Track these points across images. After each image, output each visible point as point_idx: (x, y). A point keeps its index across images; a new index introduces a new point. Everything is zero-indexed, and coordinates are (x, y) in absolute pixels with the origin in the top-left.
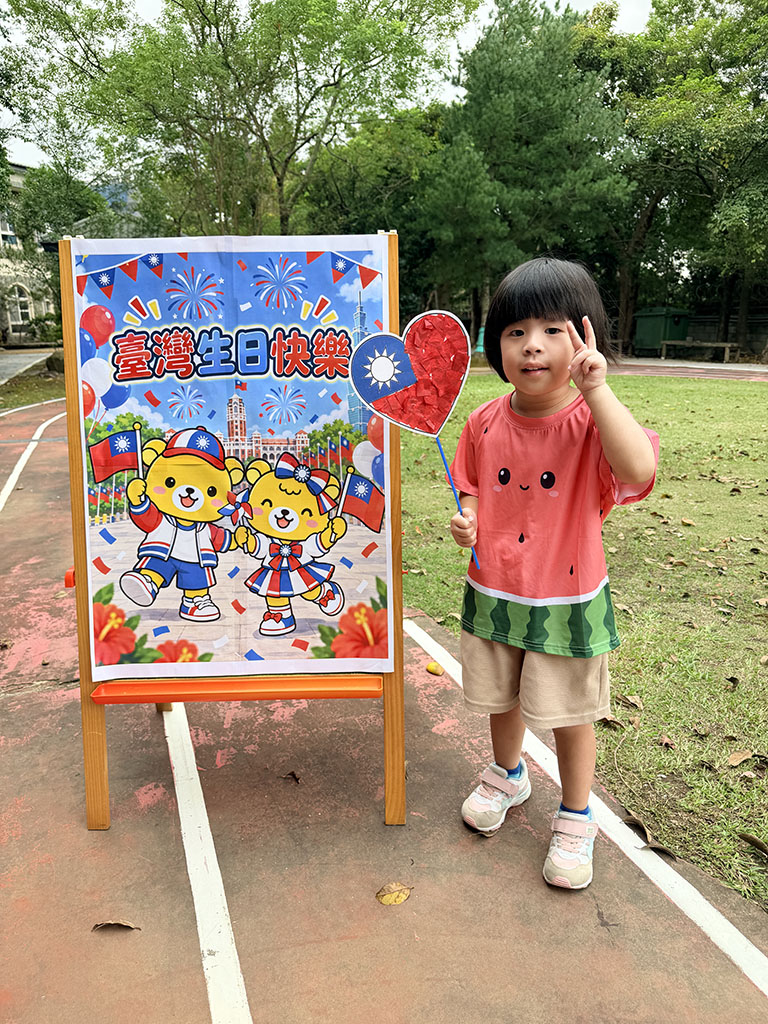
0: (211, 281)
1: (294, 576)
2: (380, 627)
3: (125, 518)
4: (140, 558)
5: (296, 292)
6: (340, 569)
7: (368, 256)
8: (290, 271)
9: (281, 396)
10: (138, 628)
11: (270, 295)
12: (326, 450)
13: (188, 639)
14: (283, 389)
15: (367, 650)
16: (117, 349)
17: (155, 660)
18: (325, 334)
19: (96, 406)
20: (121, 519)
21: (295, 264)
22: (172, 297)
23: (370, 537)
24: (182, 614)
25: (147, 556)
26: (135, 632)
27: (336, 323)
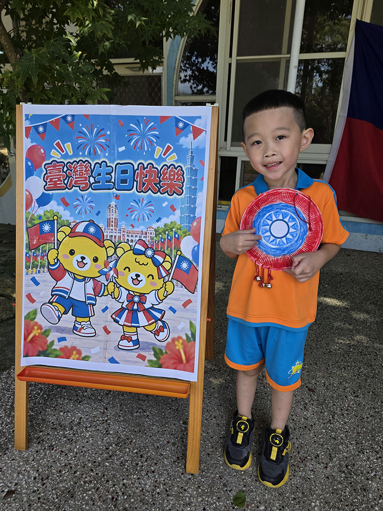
0: (103, 132)
1: (141, 315)
2: (191, 352)
3: (46, 271)
4: (53, 296)
5: (152, 141)
6: (168, 314)
7: (198, 120)
8: (149, 128)
9: (140, 204)
10: (49, 336)
11: (137, 142)
12: (164, 239)
13: (77, 346)
14: (141, 201)
15: (181, 366)
16: (47, 171)
17: (57, 356)
18: (169, 167)
19: (33, 204)
20: (44, 272)
21: (153, 123)
22: (79, 142)
23: (188, 296)
24: (74, 331)
25: (57, 295)
26: (48, 339)
27: (176, 161)
